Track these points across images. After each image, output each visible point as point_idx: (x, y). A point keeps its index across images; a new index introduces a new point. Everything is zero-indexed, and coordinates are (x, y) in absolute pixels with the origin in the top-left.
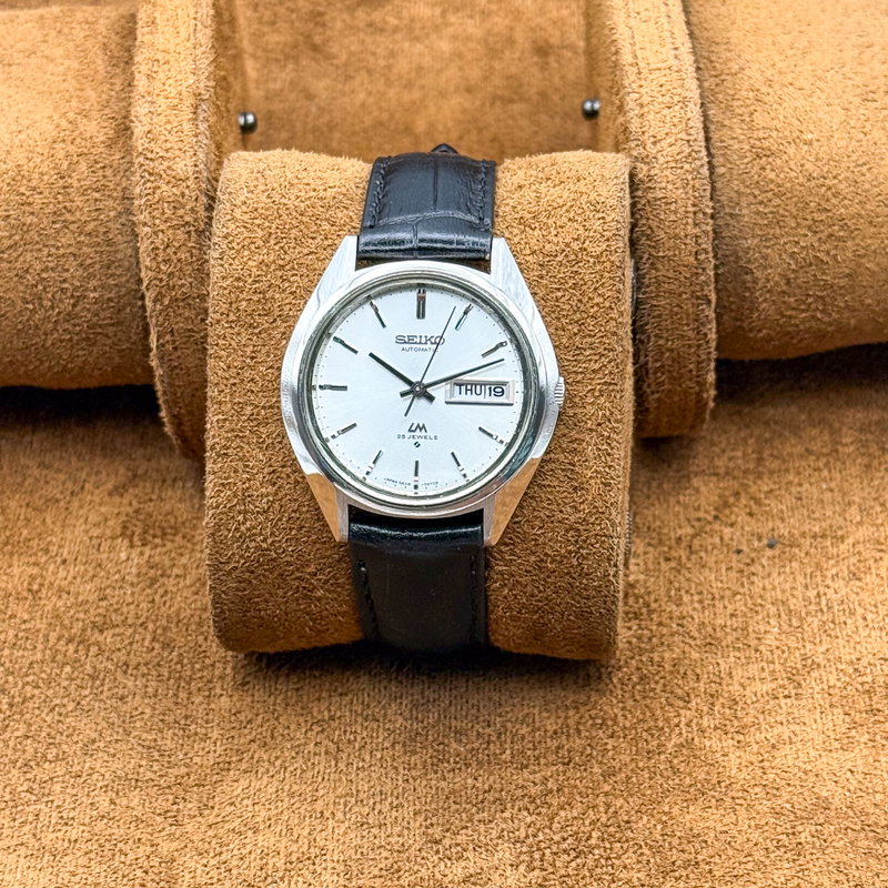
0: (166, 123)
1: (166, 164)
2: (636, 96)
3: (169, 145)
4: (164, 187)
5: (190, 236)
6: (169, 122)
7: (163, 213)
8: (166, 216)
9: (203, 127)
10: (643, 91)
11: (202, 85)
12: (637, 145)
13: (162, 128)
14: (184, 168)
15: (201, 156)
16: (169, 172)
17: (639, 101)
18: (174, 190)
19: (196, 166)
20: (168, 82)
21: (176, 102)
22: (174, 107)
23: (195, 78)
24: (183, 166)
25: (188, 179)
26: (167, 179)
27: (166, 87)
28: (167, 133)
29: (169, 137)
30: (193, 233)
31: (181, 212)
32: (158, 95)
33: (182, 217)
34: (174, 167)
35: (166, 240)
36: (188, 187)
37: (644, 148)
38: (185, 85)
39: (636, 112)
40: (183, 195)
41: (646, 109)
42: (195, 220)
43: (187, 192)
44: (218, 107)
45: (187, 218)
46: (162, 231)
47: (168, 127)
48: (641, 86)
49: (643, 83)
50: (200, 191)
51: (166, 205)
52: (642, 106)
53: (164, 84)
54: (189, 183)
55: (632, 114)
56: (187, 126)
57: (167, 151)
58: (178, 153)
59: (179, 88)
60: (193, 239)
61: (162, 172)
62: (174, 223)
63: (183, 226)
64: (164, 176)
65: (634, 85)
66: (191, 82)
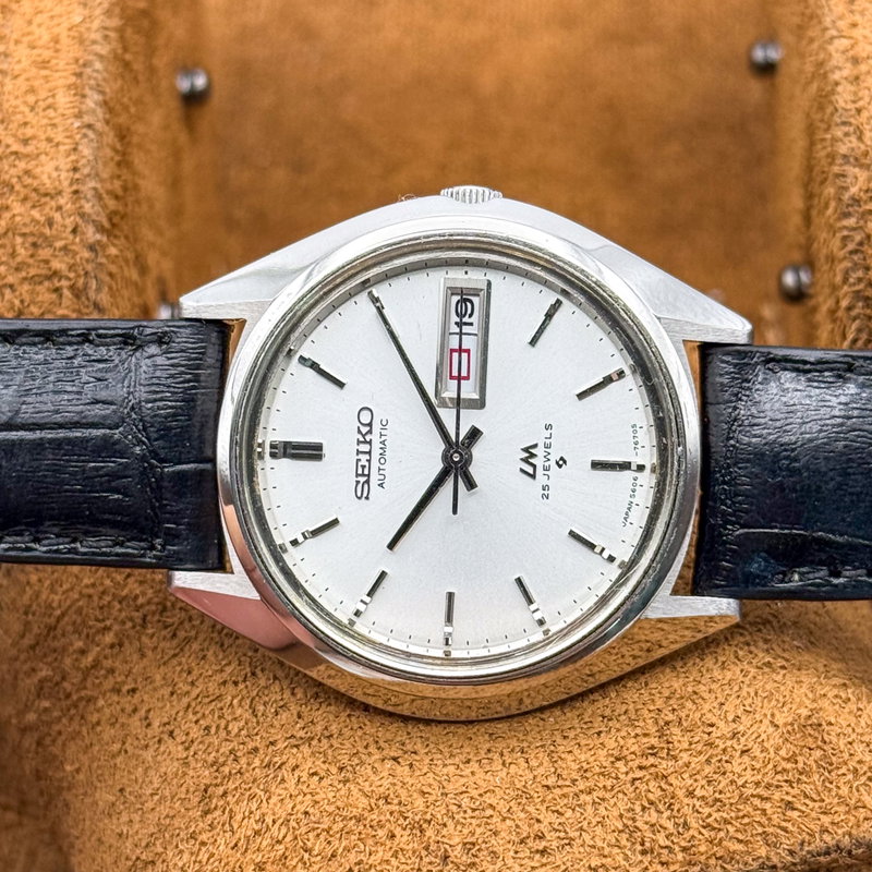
0: (27, 92)
1: (22, 165)
2: (845, 43)
3: (29, 132)
4: (17, 208)
5: (61, 296)
6: (32, 90)
7: (13, 254)
8: (19, 259)
9: (92, 100)
10: (857, 33)
11: (96, 24)
12: (847, 134)
13: (18, 102)
14: (55, 174)
15: (86, 151)
16: (28, 181)
17: (851, 53)
18: (35, 213)
19: (75, 169)
20: (38, 19)
21: (47, 54)
22: (44, 64)
23: (87, 12)
24: (52, 170)
25: (60, 193)
26: (23, 192)
27: (34, 27)
28: (27, 110)
29: (30, 117)
30: (66, 292)
31: (44, 253)
32: (17, 42)
33: (47, 262)
34: (38, 171)
35: (17, 302)
36: (59, 208)
37: (860, 138)
38: (66, 25)
39: (846, 73)
40: (50, 222)
41: (863, 68)
42: (71, 267)
43: (57, 216)
44: (127, 65)
45: (56, 265)
46: (11, 286)
47: (31, 99)
48: (854, 25)
49: (857, 18)
50: (82, 215)
51: (19, 240)
52: (856, 61)
53: (30, 22)
54: (62, 201)
55: (837, 76)
56: (63, 100)
57: (26, 142)
58: (43, 145)
59: (56, 30)
60: (66, 302)
61: (14, 180)
62: (33, 272)
63: (49, 278)
64: (17, 187)
65: (841, 24)
66: (78, 19)
